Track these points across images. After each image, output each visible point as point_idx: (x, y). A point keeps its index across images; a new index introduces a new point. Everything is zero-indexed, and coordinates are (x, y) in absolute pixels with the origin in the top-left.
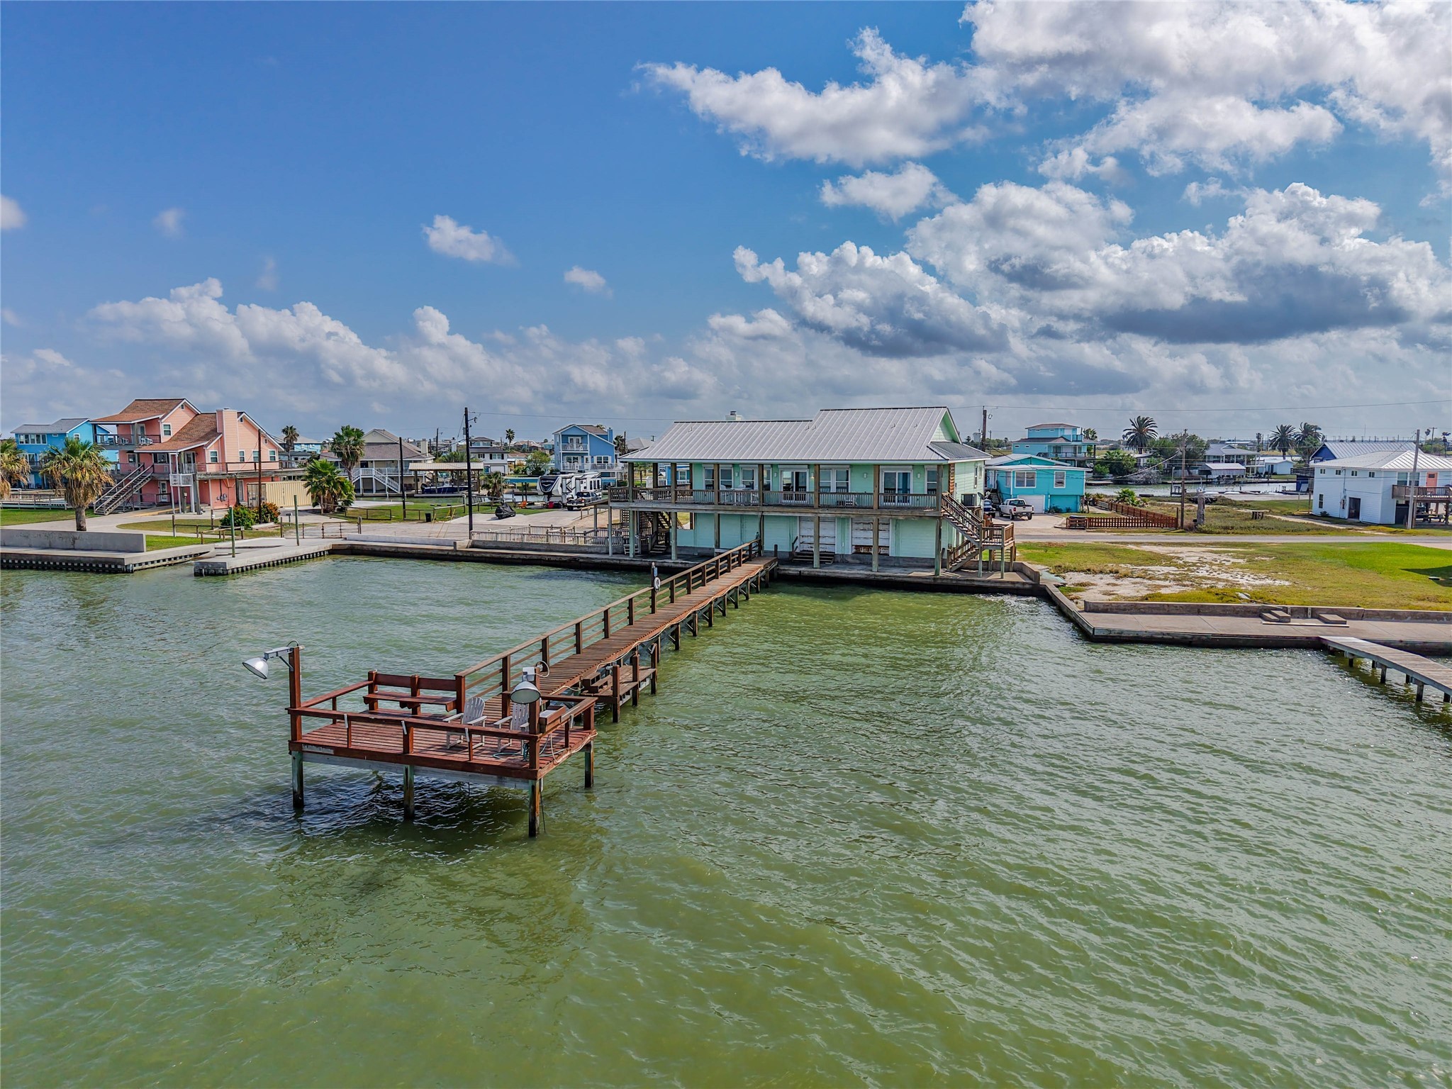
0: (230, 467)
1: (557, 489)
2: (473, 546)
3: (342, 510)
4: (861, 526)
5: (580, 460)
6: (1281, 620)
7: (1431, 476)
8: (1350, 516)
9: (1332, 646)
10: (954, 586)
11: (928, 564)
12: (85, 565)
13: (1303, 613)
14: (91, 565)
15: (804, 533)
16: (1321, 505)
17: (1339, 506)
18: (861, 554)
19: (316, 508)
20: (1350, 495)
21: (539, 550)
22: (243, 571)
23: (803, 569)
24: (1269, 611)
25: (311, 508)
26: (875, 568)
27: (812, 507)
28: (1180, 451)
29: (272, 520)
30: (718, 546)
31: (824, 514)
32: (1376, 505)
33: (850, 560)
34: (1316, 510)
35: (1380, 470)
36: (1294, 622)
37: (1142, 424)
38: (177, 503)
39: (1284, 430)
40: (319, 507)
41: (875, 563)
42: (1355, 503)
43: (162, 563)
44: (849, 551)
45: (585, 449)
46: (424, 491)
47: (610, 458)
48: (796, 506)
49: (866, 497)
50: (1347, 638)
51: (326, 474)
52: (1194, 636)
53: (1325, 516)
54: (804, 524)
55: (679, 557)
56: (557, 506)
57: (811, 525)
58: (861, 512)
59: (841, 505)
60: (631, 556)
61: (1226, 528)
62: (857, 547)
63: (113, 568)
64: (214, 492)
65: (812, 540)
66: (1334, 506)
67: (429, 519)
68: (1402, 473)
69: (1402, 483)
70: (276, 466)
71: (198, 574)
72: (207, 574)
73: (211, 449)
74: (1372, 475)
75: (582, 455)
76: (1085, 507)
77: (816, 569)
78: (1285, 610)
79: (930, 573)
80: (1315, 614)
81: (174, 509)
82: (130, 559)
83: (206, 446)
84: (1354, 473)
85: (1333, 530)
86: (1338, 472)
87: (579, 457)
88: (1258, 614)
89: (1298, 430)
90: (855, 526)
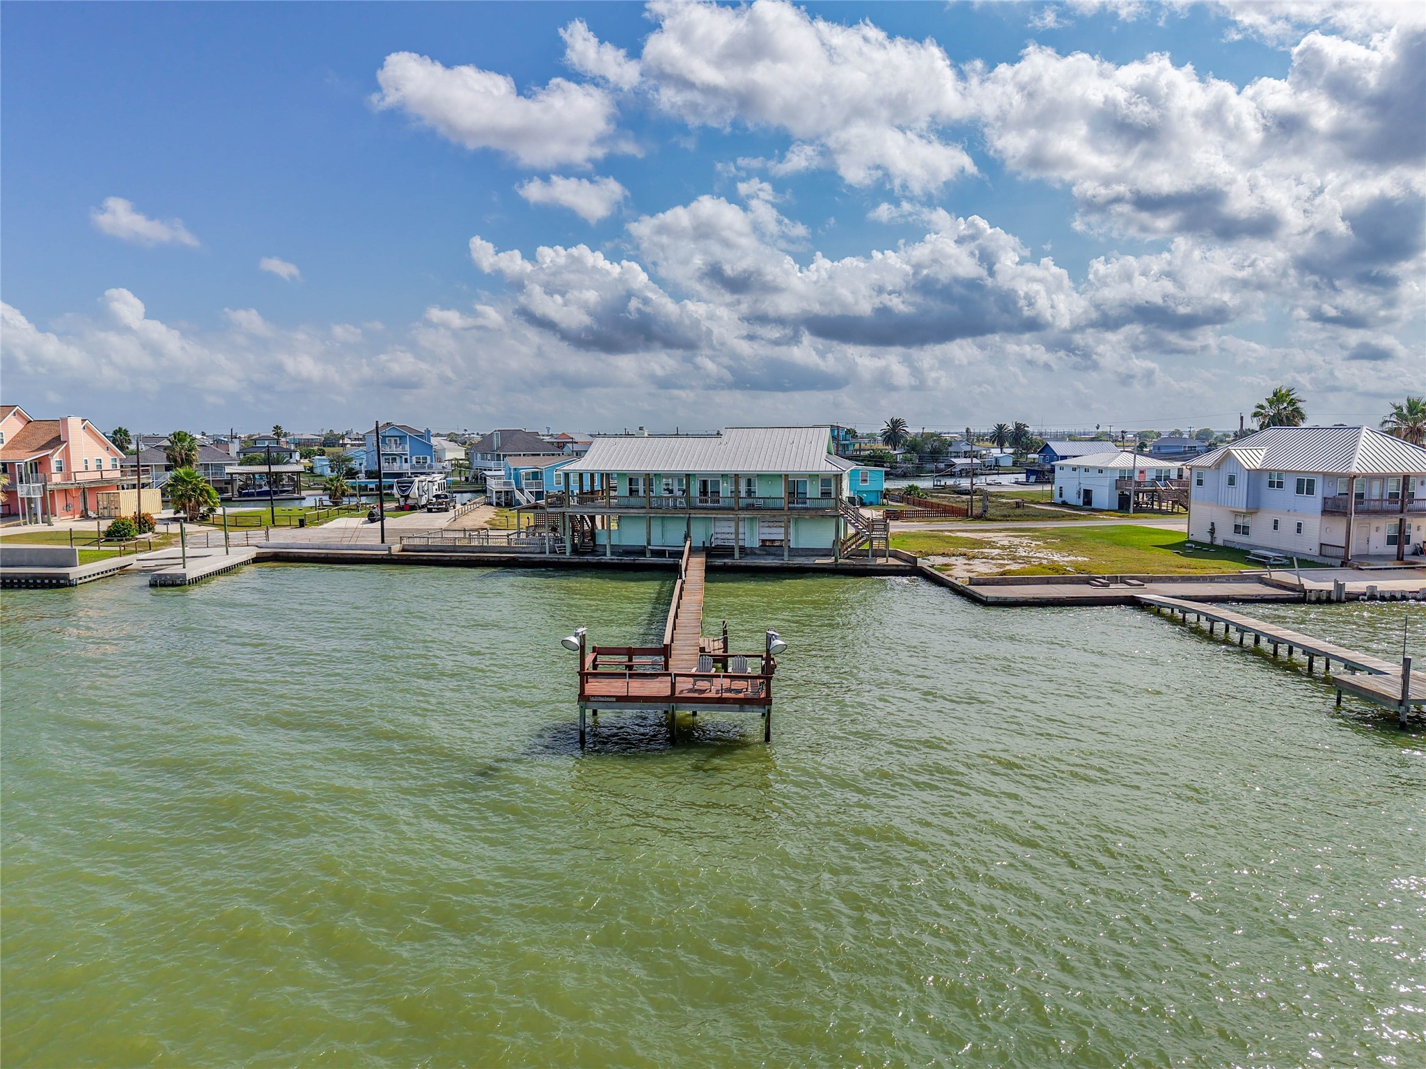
0: (80, 477)
1: (414, 492)
2: (403, 550)
3: (204, 518)
4: (766, 524)
5: (398, 460)
6: (1104, 585)
7: (1142, 472)
8: (1085, 503)
9: (1143, 601)
10: (851, 570)
11: (826, 553)
12: (19, 581)
13: (1114, 580)
14: (27, 581)
15: (718, 530)
16: (1061, 495)
17: (1075, 496)
18: (768, 547)
19: (177, 516)
20: (1084, 487)
21: (473, 552)
22: (197, 581)
23: (726, 561)
24: (1094, 579)
25: (172, 516)
26: (786, 558)
27: (733, 509)
28: (928, 448)
29: (150, 529)
30: (649, 544)
31: (743, 515)
32: (1104, 495)
33: (757, 552)
34: (1058, 499)
35: (1107, 468)
36: (1112, 586)
37: (896, 424)
38: (24, 515)
39: (1000, 427)
40: (182, 514)
41: (786, 554)
42: (1088, 493)
43: (97, 577)
44: (757, 544)
45: (404, 449)
46: (241, 495)
47: (429, 458)
48: (713, 509)
49: (778, 501)
50: (1151, 593)
51: (191, 483)
52: (1055, 599)
53: (1064, 504)
54: (717, 524)
55: (613, 553)
56: (412, 508)
57: (733, 524)
58: (775, 513)
59: (749, 507)
60: (568, 554)
61: (1005, 516)
62: (764, 541)
63: (59, 583)
64: (59, 504)
65: (733, 536)
66: (1072, 496)
67: (302, 524)
68: (1122, 470)
69: (1124, 479)
70: (117, 474)
71: (153, 585)
72: (162, 585)
73: (56, 458)
74: (1101, 471)
75: (400, 456)
76: (885, 501)
77: (737, 560)
78: (1104, 578)
79: (831, 560)
80: (1123, 580)
81: (22, 521)
82: (74, 572)
83: (52, 455)
84: (1086, 470)
85: (1080, 515)
86: (1074, 469)
87: (398, 458)
88: (1087, 582)
89: (1011, 427)
90: (762, 524)
